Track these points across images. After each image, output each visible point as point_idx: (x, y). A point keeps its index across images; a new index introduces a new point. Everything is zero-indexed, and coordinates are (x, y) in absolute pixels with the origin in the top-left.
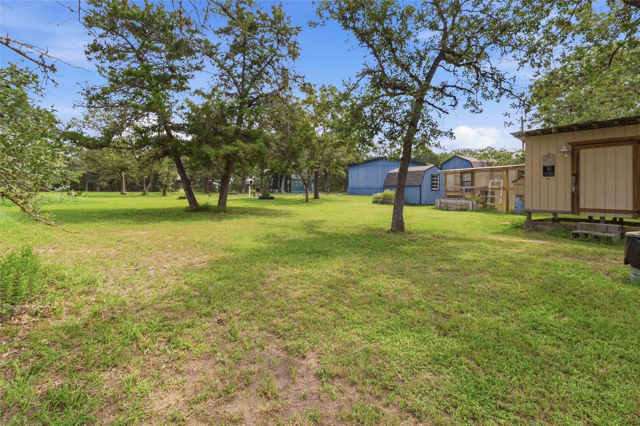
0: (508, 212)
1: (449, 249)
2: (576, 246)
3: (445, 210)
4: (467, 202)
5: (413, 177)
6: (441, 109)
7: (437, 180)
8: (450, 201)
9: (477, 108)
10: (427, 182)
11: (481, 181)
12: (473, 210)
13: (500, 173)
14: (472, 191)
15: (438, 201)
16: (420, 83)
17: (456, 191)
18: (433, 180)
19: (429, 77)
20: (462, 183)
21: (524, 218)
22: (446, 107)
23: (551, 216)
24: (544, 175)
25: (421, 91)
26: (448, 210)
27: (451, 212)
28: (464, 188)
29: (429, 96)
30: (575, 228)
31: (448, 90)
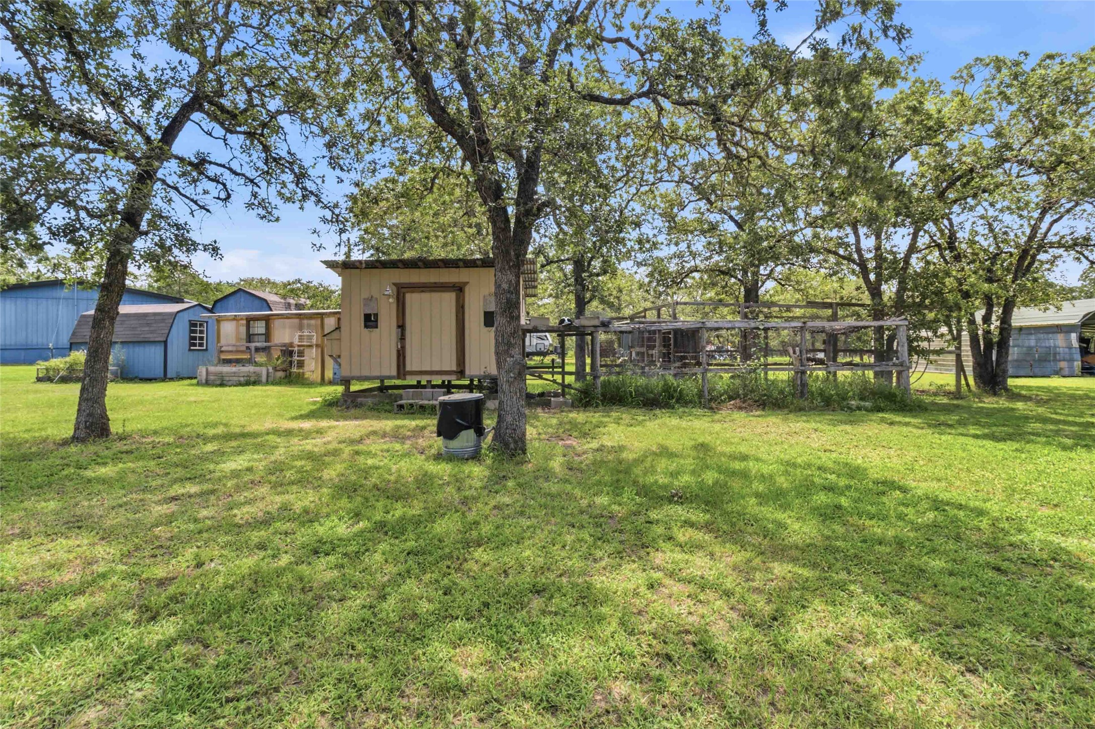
0: (323, 382)
1: (204, 458)
2: (399, 422)
3: (217, 386)
4: (257, 369)
5: (148, 325)
6: (196, 202)
7: (201, 332)
8: (226, 369)
9: (270, 213)
10: (179, 337)
11: (283, 335)
12: (267, 383)
13: (313, 322)
14: (266, 350)
15: (202, 371)
16: (148, 140)
17: (238, 352)
18: (195, 332)
19: (170, 133)
20: (250, 337)
21: (340, 389)
22: (207, 200)
23: (377, 384)
24: (366, 326)
25: (148, 158)
26: (222, 385)
27: (227, 389)
28: (252, 345)
29: (169, 170)
30: (401, 398)
31: (212, 170)
